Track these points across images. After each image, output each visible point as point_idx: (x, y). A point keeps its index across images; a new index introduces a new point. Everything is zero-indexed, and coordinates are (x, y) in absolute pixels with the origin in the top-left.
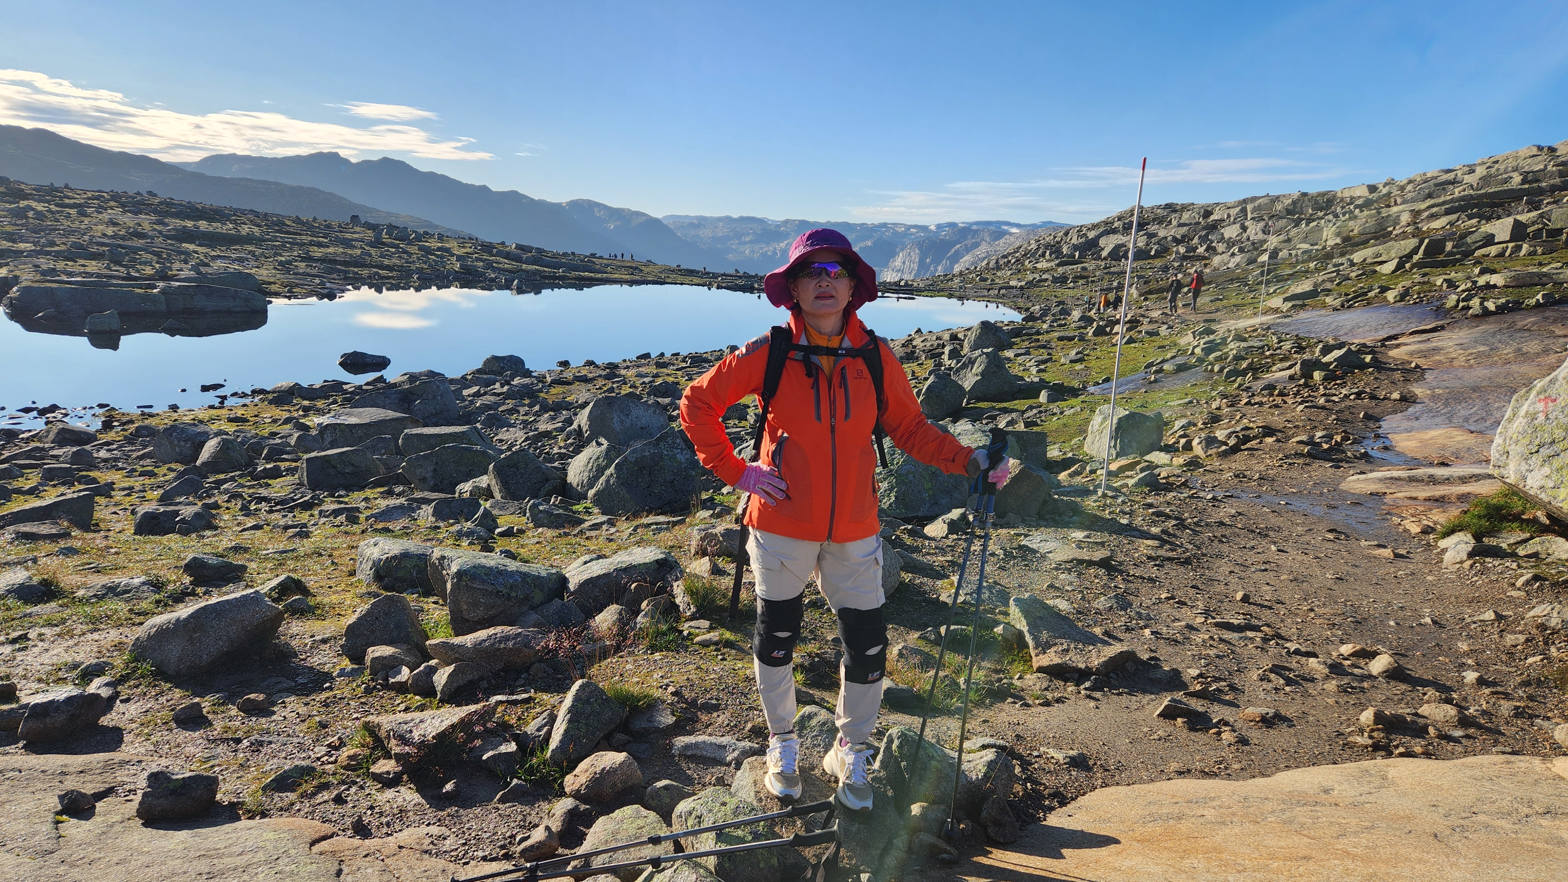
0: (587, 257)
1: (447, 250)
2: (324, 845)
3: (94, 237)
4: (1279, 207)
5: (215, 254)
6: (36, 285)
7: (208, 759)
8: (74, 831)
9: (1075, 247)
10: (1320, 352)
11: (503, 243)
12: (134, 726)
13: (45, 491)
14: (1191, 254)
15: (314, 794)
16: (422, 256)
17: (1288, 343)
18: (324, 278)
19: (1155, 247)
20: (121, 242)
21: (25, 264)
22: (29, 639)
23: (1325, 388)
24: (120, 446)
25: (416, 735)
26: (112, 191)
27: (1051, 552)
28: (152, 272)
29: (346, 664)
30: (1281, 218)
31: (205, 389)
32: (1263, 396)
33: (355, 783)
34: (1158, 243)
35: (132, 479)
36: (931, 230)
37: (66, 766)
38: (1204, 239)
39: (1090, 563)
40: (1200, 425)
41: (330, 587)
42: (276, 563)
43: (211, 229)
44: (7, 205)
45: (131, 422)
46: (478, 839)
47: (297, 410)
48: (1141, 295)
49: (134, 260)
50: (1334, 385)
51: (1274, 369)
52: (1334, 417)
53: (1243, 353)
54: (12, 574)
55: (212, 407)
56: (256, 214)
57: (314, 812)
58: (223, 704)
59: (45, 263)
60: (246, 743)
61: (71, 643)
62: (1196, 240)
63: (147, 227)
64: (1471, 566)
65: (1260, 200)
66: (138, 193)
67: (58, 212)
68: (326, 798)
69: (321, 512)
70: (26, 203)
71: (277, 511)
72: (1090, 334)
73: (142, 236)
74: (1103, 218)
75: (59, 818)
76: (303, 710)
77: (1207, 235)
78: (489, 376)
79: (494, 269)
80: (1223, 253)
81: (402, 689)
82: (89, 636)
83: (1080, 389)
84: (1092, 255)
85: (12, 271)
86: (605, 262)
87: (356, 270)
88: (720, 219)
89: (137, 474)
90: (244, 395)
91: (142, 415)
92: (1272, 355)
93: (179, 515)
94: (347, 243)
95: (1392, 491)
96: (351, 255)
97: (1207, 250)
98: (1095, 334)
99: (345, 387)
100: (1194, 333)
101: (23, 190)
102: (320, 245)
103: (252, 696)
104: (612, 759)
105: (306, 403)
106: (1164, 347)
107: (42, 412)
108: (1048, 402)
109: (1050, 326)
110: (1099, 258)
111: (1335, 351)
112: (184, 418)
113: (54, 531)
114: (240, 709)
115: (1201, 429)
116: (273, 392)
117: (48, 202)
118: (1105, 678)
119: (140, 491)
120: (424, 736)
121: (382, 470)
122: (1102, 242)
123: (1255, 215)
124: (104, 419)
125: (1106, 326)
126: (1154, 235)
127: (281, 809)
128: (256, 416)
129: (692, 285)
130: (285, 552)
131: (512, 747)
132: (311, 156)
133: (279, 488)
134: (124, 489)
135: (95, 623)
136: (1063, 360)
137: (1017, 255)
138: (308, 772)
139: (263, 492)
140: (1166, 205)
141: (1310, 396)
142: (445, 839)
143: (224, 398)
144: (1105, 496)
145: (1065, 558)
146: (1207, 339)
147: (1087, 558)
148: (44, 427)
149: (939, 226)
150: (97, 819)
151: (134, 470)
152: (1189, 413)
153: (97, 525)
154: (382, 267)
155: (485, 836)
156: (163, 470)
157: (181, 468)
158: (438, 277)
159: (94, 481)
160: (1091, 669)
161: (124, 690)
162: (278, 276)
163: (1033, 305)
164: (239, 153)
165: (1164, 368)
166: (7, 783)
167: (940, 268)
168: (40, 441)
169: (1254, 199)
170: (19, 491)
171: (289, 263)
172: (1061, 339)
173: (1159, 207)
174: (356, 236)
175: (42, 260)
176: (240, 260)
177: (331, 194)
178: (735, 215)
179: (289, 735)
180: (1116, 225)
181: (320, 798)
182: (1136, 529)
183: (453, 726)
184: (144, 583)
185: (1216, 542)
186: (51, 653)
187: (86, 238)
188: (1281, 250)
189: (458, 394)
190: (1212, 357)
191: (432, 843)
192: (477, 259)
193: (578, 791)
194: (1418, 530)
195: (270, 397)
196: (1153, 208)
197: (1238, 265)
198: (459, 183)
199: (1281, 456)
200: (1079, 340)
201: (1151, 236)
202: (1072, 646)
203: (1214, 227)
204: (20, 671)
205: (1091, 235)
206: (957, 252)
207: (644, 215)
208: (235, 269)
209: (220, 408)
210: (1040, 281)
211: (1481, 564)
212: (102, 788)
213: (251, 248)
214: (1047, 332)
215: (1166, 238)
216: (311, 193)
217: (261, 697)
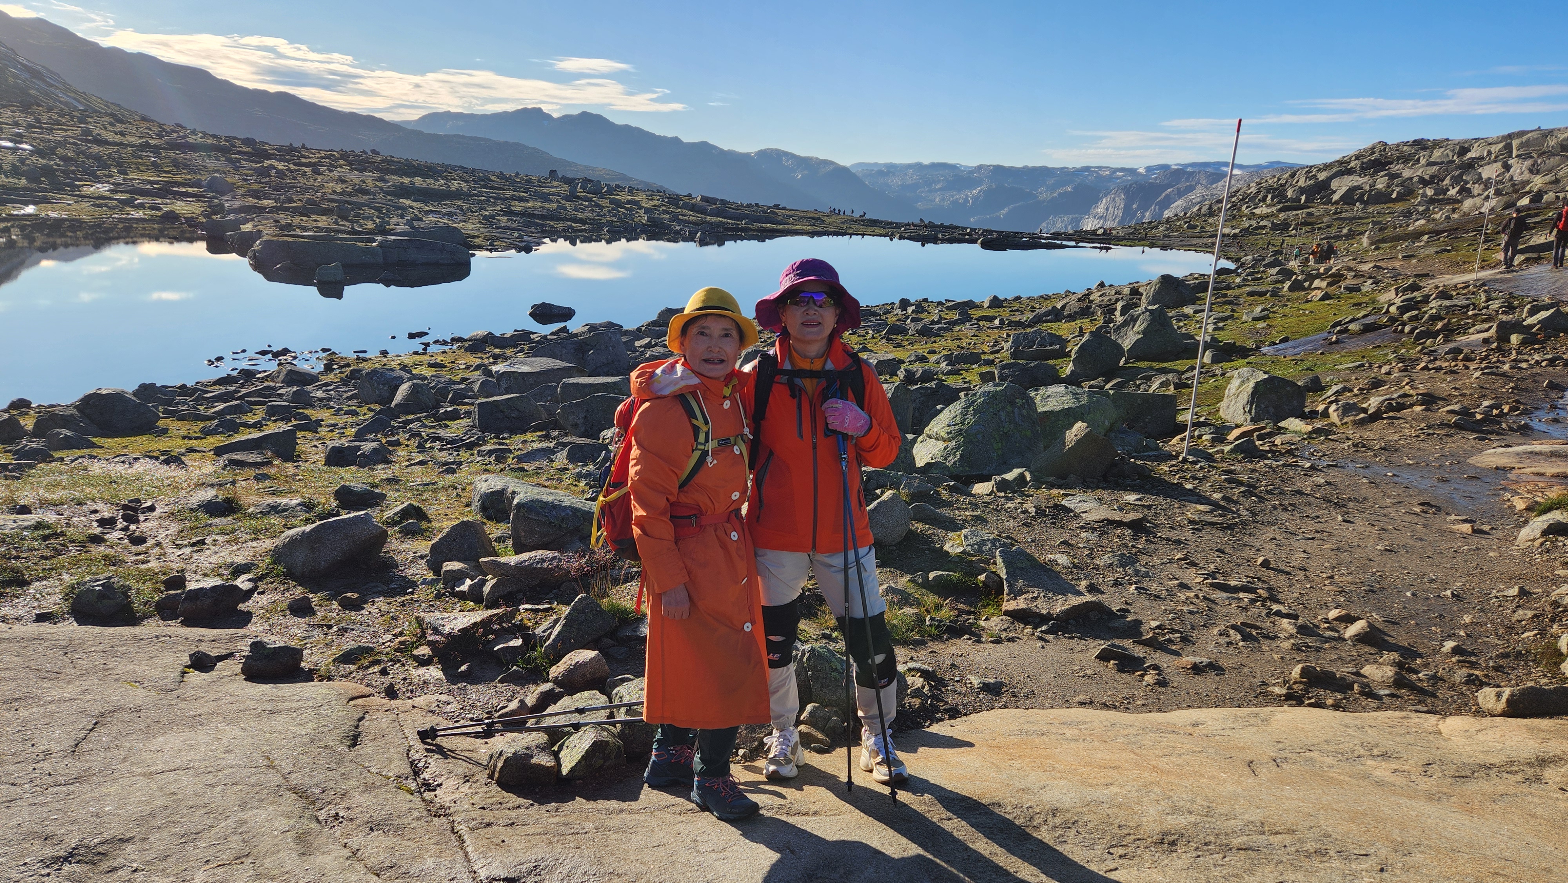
0: (770, 208)
1: (636, 203)
2: (360, 701)
3: (325, 193)
4: (1552, 142)
5: (427, 208)
6: (275, 239)
7: (305, 638)
8: (194, 679)
9: (1302, 191)
10: (1528, 312)
11: (689, 195)
12: (262, 611)
13: (267, 425)
14: (1440, 197)
15: (368, 667)
16: (613, 209)
17: (1497, 302)
18: (523, 231)
19: (1398, 189)
20: (348, 199)
21: (267, 219)
22: (205, 544)
23: (1518, 353)
24: (337, 387)
25: (447, 630)
26: (342, 150)
27: (1086, 512)
28: (373, 226)
29: (430, 576)
30: (1554, 155)
31: (412, 336)
32: (1446, 360)
33: (399, 661)
34: (1401, 184)
35: (338, 417)
36: (1140, 174)
37: (203, 636)
38: (1456, 180)
39: (1120, 524)
40: (1356, 391)
41: (446, 515)
42: (415, 492)
43: (425, 185)
44: (254, 165)
45: (348, 365)
46: (472, 706)
47: (488, 358)
48: (1371, 244)
49: (358, 215)
50: (1531, 350)
51: (1471, 331)
52: (1512, 385)
53: (1443, 313)
54: (204, 492)
55: (416, 353)
56: (465, 170)
57: (363, 679)
58: (328, 600)
59: (284, 218)
60: (335, 629)
61: (235, 548)
62: (1447, 181)
63: (370, 183)
64: (1542, 544)
65: (1529, 135)
66: (364, 152)
67: (296, 170)
68: (376, 670)
69: (479, 452)
70: (269, 162)
71: (446, 449)
72: (1286, 289)
73: (365, 192)
74: (1338, 157)
75: (187, 670)
76: (384, 608)
77: (1461, 175)
78: (661, 328)
79: (680, 222)
80: (1479, 195)
81: (462, 596)
82: (250, 544)
83: (1252, 349)
84: (1321, 199)
85: (256, 226)
86: (788, 213)
87: (552, 223)
88: (910, 166)
89: (343, 412)
90: (445, 343)
91: (357, 359)
92: (1475, 315)
93: (360, 450)
94: (545, 198)
95: (1521, 466)
96: (548, 209)
97: (1459, 192)
98: (1291, 289)
99: (532, 336)
100: (1396, 289)
101: (266, 151)
102: (521, 199)
103: (348, 595)
104: (587, 655)
105: (497, 351)
106: (1360, 304)
107: (276, 355)
108: (1212, 362)
109: (1244, 280)
110: (1329, 202)
111: (1542, 312)
112: (393, 363)
113: (259, 460)
114: (340, 605)
115: (1356, 395)
116: (470, 340)
117: (288, 161)
118: (1064, 624)
119: (342, 428)
120: (453, 629)
121: (544, 415)
122: (1334, 184)
123: (1522, 152)
124: (325, 362)
125: (1305, 280)
126: (1398, 175)
127: (342, 676)
128: (453, 362)
129: (874, 235)
130: (428, 484)
131: (518, 642)
132: (518, 112)
133: (456, 429)
134: (329, 426)
135: (256, 534)
136: (1245, 318)
137: (1233, 200)
138: (369, 650)
139: (441, 432)
140: (1415, 141)
141: (1498, 361)
142: (449, 704)
143: (427, 345)
144: (1185, 460)
145: (1097, 518)
146: (1410, 296)
147: (1118, 519)
148: (276, 368)
149: (1149, 169)
150: (214, 673)
151: (340, 409)
152: (1353, 378)
153: (299, 456)
154: (575, 220)
155: (479, 704)
156: (364, 409)
157: (378, 408)
158: (626, 229)
159: (307, 417)
160: (1052, 615)
161: (262, 586)
162: (482, 230)
163: (1246, 255)
164: (453, 110)
165: (1350, 328)
166: (159, 644)
167: (1147, 214)
168: (272, 381)
169: (1521, 134)
170: (246, 425)
171: (493, 217)
172: (1250, 294)
173: (1406, 144)
174: (553, 190)
175: (281, 216)
176: (450, 215)
177: (534, 148)
178: (926, 162)
179: (368, 625)
180: (1352, 164)
181: (371, 670)
182: (1199, 495)
183: (475, 624)
184: (299, 504)
185: (1279, 510)
186: (218, 555)
187: (319, 194)
188: (1546, 192)
189: (630, 346)
190: (1406, 317)
191: (438, 706)
192: (664, 212)
193: (557, 677)
194: (1523, 506)
195: (467, 344)
196: (1398, 145)
197: (1492, 209)
198: (652, 136)
199: (1422, 425)
200: (1271, 296)
201: (1393, 176)
202: (1042, 594)
203: (1470, 166)
204: (193, 567)
205: (1322, 176)
206: (1167, 196)
207: (832, 163)
208: (444, 223)
209: (423, 354)
210: (1257, 228)
211: (1552, 542)
212: (224, 652)
213: (460, 203)
214: (1239, 286)
215: (1411, 179)
216: (517, 147)
217: (356, 596)
